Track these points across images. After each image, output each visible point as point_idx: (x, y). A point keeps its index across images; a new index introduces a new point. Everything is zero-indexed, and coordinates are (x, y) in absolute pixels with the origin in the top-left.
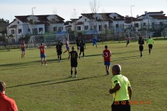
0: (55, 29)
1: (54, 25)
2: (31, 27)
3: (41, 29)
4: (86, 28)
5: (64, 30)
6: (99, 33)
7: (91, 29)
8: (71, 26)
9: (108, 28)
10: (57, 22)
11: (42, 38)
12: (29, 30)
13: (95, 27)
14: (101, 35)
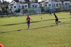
0: (33, 6)
1: (33, 4)
2: (21, 5)
3: (26, 6)
4: (50, 5)
5: (38, 6)
6: (56, 8)
7: (52, 6)
8: (42, 4)
9: (61, 5)
10: (35, 2)
11: (27, 10)
12: (20, 6)
13: (54, 5)
14: (57, 9)
